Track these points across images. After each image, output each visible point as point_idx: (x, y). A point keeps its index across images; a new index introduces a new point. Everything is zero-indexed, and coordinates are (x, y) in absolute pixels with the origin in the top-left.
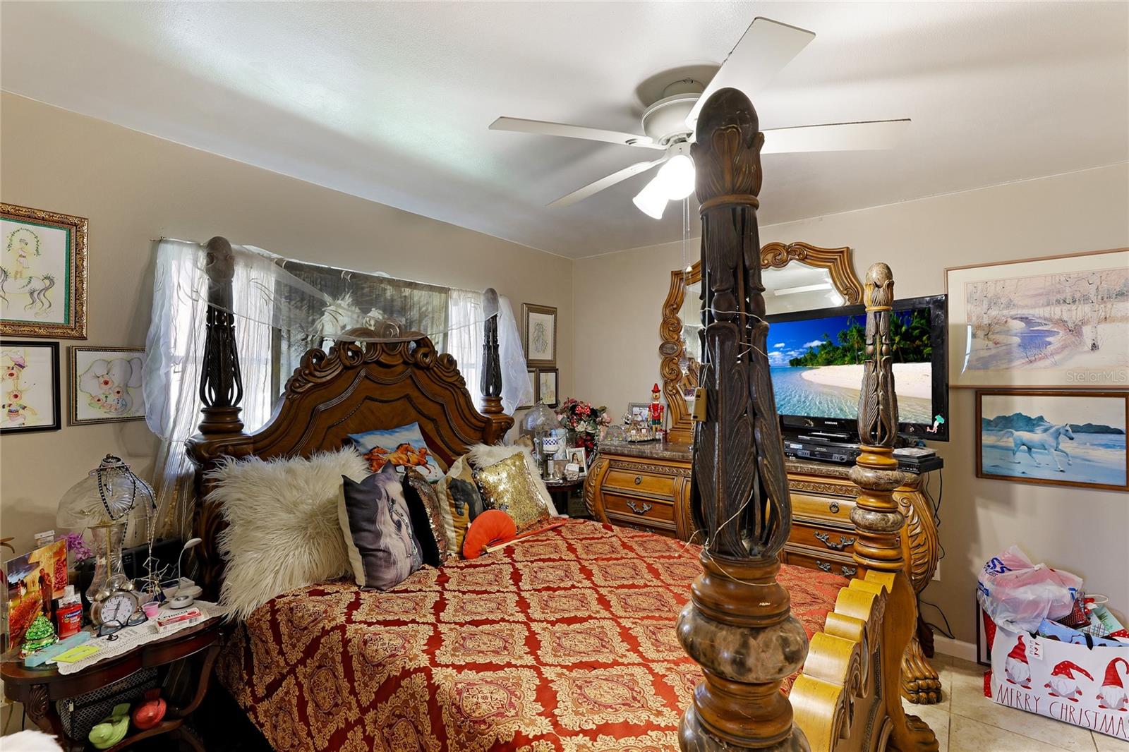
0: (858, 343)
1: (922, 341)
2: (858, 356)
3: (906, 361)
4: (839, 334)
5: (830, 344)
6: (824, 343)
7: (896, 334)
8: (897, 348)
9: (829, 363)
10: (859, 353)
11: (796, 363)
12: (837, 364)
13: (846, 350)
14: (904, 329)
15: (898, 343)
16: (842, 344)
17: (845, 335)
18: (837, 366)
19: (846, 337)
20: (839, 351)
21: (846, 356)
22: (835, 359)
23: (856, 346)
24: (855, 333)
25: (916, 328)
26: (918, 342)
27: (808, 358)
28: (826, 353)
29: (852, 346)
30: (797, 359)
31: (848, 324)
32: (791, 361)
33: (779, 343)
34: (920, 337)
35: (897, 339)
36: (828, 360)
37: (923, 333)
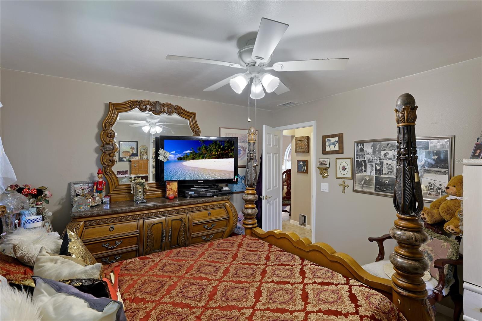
0: (205, 151)
1: (228, 151)
2: (205, 156)
3: (223, 158)
4: (198, 148)
5: (194, 152)
6: (192, 151)
7: (219, 148)
8: (219, 153)
9: (193, 159)
10: (205, 155)
11: (180, 159)
12: (196, 159)
13: (200, 154)
14: (222, 147)
15: (219, 152)
16: (198, 152)
17: (200, 148)
18: (196, 160)
19: (200, 149)
20: (197, 155)
21: (200, 156)
22: (196, 157)
23: (204, 152)
24: (203, 148)
25: (226, 146)
26: (227, 151)
27: (185, 157)
28: (192, 155)
29: (203, 153)
30: (180, 157)
31: (201, 144)
32: (178, 158)
33: (173, 151)
34: (228, 150)
35: (219, 150)
36: (193, 157)
37: (228, 148)
